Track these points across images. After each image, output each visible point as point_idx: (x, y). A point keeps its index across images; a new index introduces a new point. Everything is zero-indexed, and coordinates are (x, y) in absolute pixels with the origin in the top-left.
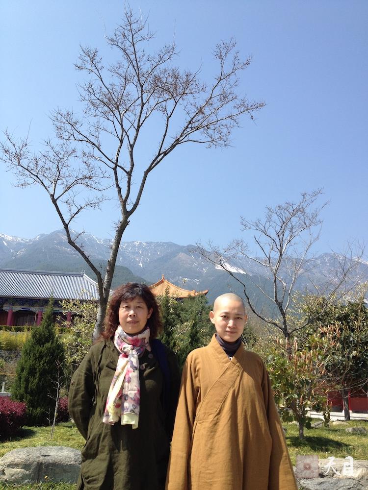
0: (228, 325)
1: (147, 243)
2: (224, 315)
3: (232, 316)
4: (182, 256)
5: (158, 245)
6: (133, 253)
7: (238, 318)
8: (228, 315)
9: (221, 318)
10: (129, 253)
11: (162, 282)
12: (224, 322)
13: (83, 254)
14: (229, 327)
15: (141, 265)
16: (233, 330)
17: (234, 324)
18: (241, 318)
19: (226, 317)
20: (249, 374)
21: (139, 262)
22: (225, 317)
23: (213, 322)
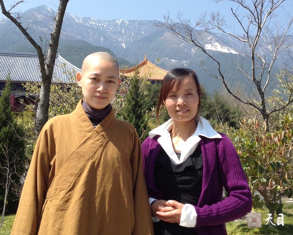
0: (98, 89)
1: (130, 21)
2: (93, 77)
3: (103, 79)
4: (168, 35)
5: (142, 23)
6: (115, 33)
7: (110, 81)
8: (99, 78)
9: (90, 81)
10: (111, 32)
11: (144, 63)
12: (93, 86)
13: (19, 26)
14: (99, 92)
15: (124, 45)
16: (103, 96)
17: (105, 89)
18: (114, 82)
19: (96, 79)
20: (115, 144)
21: (122, 42)
22: (94, 79)
23: (80, 85)
